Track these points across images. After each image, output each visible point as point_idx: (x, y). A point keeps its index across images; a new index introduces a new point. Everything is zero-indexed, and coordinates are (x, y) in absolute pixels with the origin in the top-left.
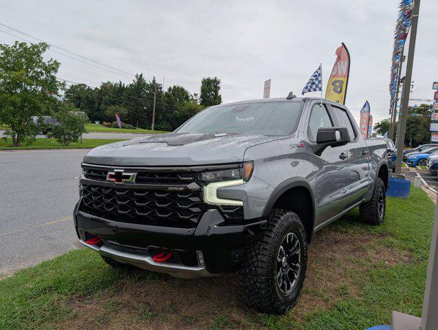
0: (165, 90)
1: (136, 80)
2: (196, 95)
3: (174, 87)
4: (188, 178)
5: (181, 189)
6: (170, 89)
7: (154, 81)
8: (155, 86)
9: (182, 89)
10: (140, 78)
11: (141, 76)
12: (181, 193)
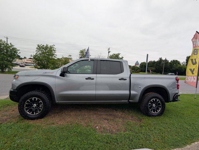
0: (170, 61)
1: (159, 59)
2: (184, 62)
3: (173, 60)
6: (171, 61)
7: (166, 59)
8: (166, 61)
9: (177, 61)
10: (161, 59)
11: (161, 58)
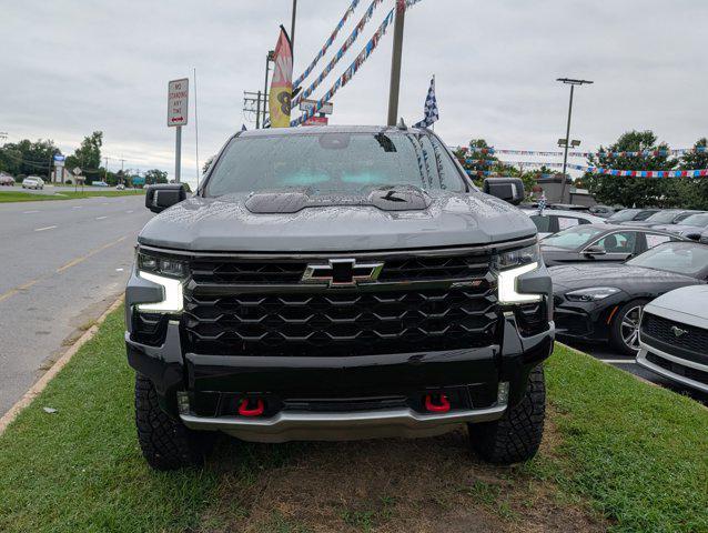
4: (483, 265)
5: (477, 283)
12: (473, 290)
